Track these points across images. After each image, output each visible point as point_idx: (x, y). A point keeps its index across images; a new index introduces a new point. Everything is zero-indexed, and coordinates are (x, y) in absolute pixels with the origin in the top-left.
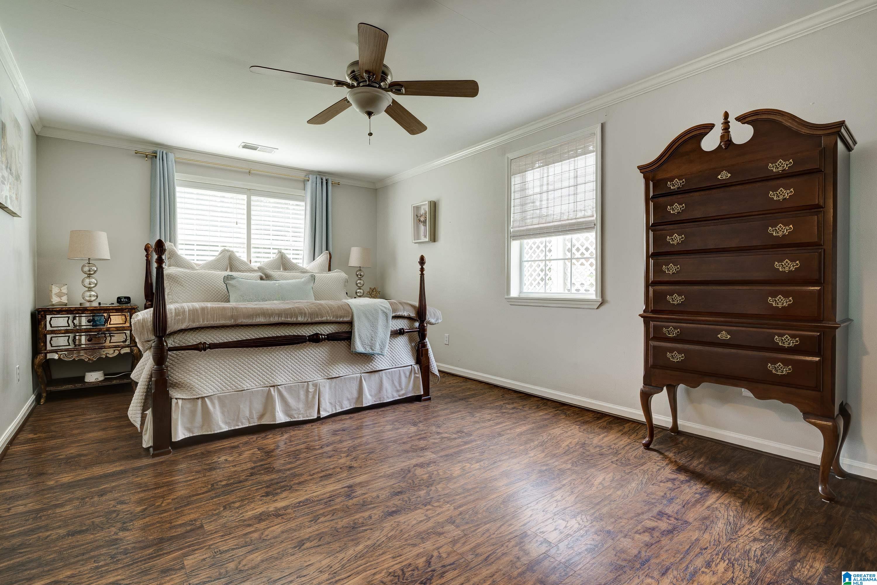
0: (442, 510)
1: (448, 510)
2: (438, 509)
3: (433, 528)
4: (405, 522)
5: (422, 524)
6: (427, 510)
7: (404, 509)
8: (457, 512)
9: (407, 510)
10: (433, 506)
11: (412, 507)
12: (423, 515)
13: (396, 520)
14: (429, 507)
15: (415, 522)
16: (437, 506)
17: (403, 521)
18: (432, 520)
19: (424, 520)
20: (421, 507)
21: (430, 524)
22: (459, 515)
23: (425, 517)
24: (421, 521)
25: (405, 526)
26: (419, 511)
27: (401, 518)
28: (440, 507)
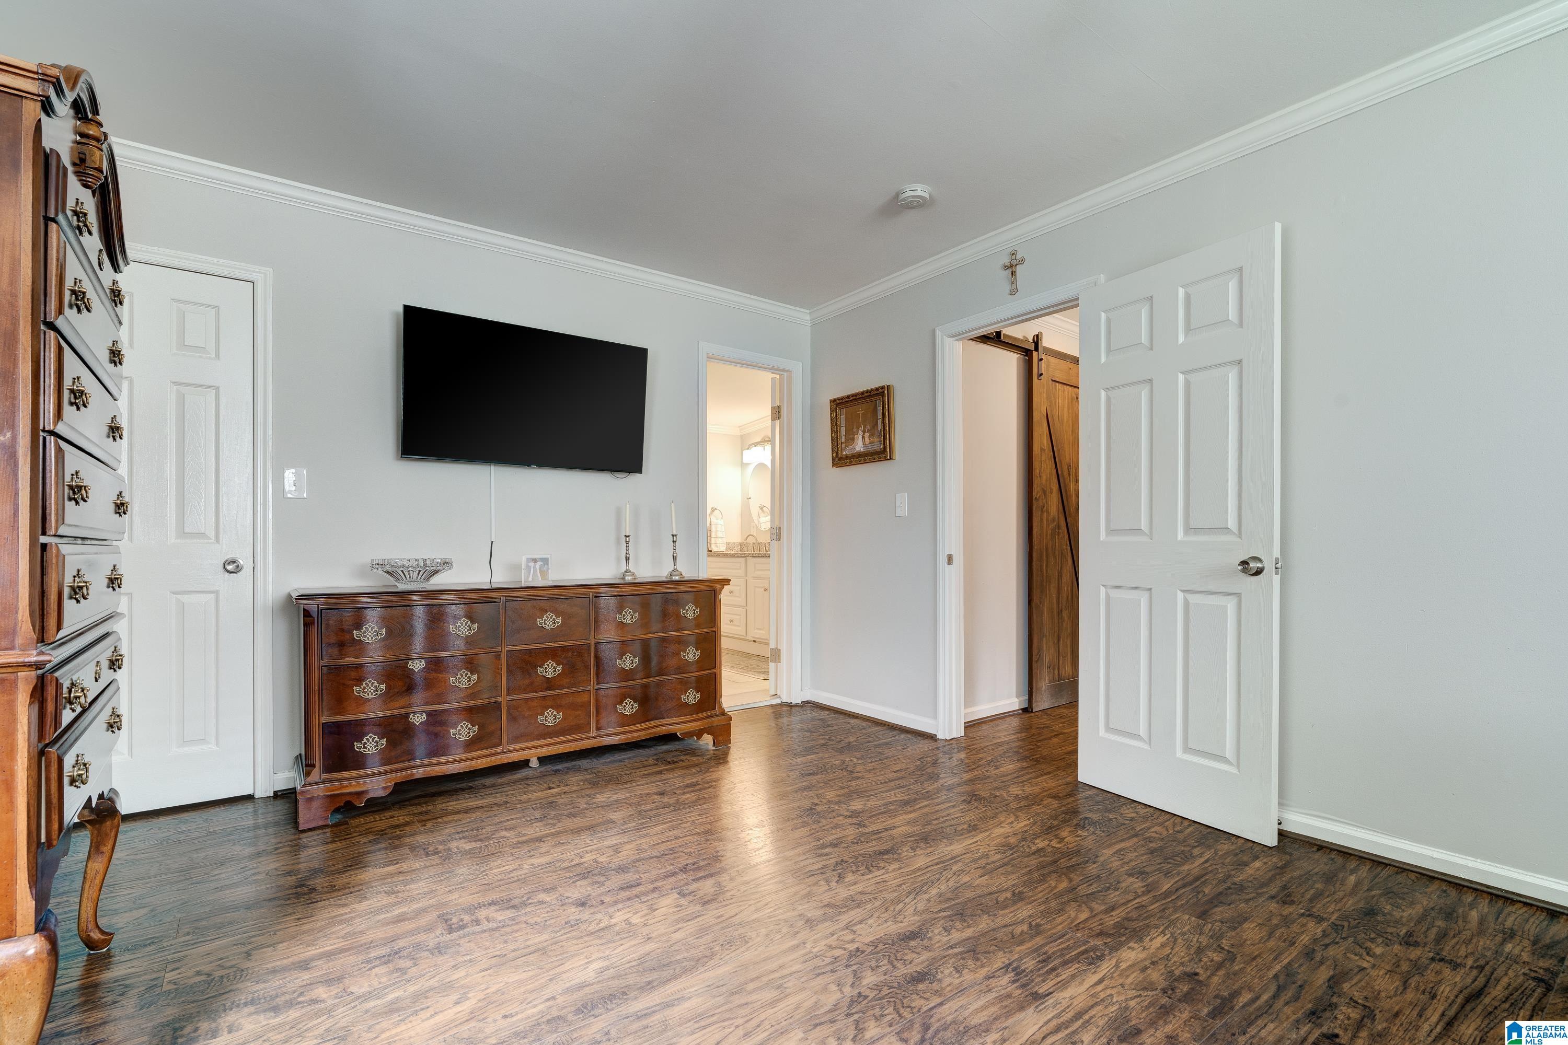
0: (828, 941)
1: (815, 941)
2: (834, 944)
3: (840, 914)
4: (886, 921)
5: (858, 919)
6: (853, 941)
7: (893, 943)
8: (802, 936)
9: (890, 942)
10: (845, 949)
11: (881, 946)
12: (858, 932)
13: (900, 924)
14: (852, 947)
15: (870, 921)
16: (836, 948)
17: (889, 924)
18: (842, 925)
19: (855, 924)
20: (865, 948)
21: (845, 918)
22: (798, 933)
23: (854, 928)
24: (860, 922)
25: (883, 915)
26: (868, 940)
27: (893, 928)
28: (830, 947)
